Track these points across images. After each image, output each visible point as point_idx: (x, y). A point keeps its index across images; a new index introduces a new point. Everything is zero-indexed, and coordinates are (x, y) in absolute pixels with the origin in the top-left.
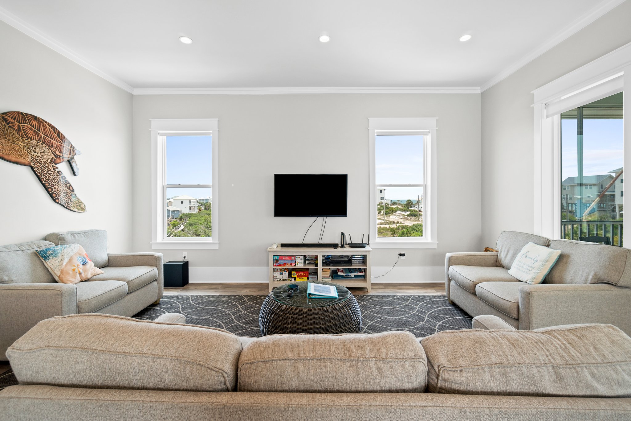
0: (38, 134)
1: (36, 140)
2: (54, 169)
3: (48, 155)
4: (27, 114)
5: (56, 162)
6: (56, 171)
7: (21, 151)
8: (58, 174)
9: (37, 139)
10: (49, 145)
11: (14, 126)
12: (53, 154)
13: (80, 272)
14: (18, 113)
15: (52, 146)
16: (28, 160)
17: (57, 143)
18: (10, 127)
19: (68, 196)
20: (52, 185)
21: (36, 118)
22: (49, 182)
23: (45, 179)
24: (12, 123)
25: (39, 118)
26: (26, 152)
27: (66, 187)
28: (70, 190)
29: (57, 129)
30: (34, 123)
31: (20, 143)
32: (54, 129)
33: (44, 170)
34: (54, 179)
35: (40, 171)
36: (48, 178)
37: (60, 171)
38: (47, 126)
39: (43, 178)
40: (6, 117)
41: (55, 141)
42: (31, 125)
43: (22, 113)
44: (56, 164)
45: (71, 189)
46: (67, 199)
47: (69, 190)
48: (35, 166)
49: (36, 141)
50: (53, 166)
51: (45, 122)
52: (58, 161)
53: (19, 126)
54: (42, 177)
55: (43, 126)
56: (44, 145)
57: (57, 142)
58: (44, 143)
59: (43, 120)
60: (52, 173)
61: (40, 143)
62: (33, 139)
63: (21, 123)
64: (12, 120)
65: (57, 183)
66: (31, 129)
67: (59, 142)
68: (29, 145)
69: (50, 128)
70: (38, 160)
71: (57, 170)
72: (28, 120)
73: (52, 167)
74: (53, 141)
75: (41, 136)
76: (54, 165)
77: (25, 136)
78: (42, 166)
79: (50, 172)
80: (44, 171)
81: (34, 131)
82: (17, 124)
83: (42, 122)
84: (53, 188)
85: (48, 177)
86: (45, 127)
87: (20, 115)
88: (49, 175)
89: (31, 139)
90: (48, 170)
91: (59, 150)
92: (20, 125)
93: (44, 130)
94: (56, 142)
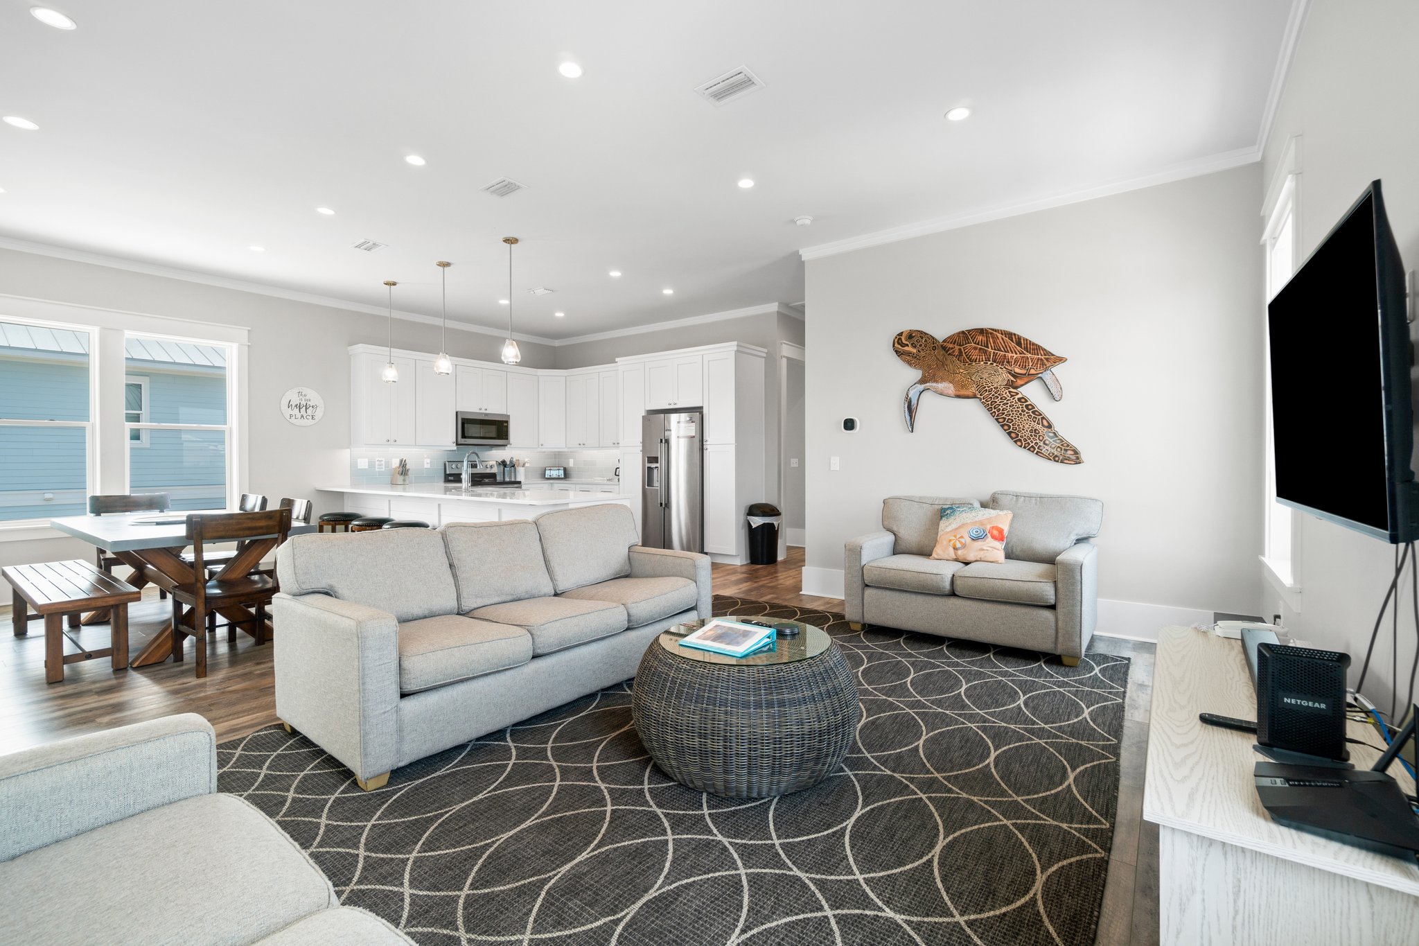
0: (985, 352)
1: (982, 361)
2: (1012, 396)
3: (1003, 377)
4: (969, 331)
5: (1016, 385)
6: (1016, 399)
7: (963, 381)
8: (1020, 403)
9: (984, 359)
10: (1003, 362)
11: (954, 351)
12: (1010, 373)
13: (955, 545)
14: (959, 333)
15: (1008, 362)
16: (973, 389)
17: (1015, 356)
18: (949, 354)
19: (1039, 436)
20: (1010, 421)
21: (982, 331)
22: (1004, 416)
23: (997, 413)
24: (952, 348)
25: (986, 330)
26: (970, 380)
27: (1035, 422)
28: (1043, 425)
29: (1015, 334)
30: (980, 338)
31: (961, 371)
32: (1010, 335)
33: (996, 400)
34: (1012, 411)
35: (990, 403)
36: (1003, 410)
37: (1023, 398)
38: (999, 335)
39: (994, 412)
40: (945, 344)
41: (1012, 353)
42: (975, 343)
43: (963, 332)
44: (1016, 388)
45: (1045, 423)
46: (1038, 441)
47: (1040, 426)
48: (982, 397)
49: (982, 363)
50: (1010, 392)
51: (996, 331)
52: (1020, 382)
53: (960, 349)
54: (993, 410)
55: (993, 338)
56: (995, 364)
57: (1016, 354)
58: (995, 362)
59: (993, 330)
60: (1009, 402)
61: (989, 363)
62: (979, 361)
63: (963, 345)
64: (951, 346)
65: (1018, 417)
66: (975, 348)
67: (1020, 354)
68: (974, 370)
69: (1004, 337)
70: (987, 388)
71: (1017, 397)
72: (972, 338)
73: (1008, 393)
74: (1010, 355)
75: (990, 352)
76: (1011, 390)
77: (968, 360)
78: (993, 395)
79: (1005, 402)
80: (996, 402)
81: (980, 349)
82: (957, 347)
83: (991, 333)
84: (1011, 425)
85: (1001, 409)
86: (996, 338)
87: (961, 335)
88: (1004, 407)
89: (976, 361)
90: (1001, 399)
91: (1019, 366)
92: (962, 348)
93: (994, 342)
94: (1014, 354)
